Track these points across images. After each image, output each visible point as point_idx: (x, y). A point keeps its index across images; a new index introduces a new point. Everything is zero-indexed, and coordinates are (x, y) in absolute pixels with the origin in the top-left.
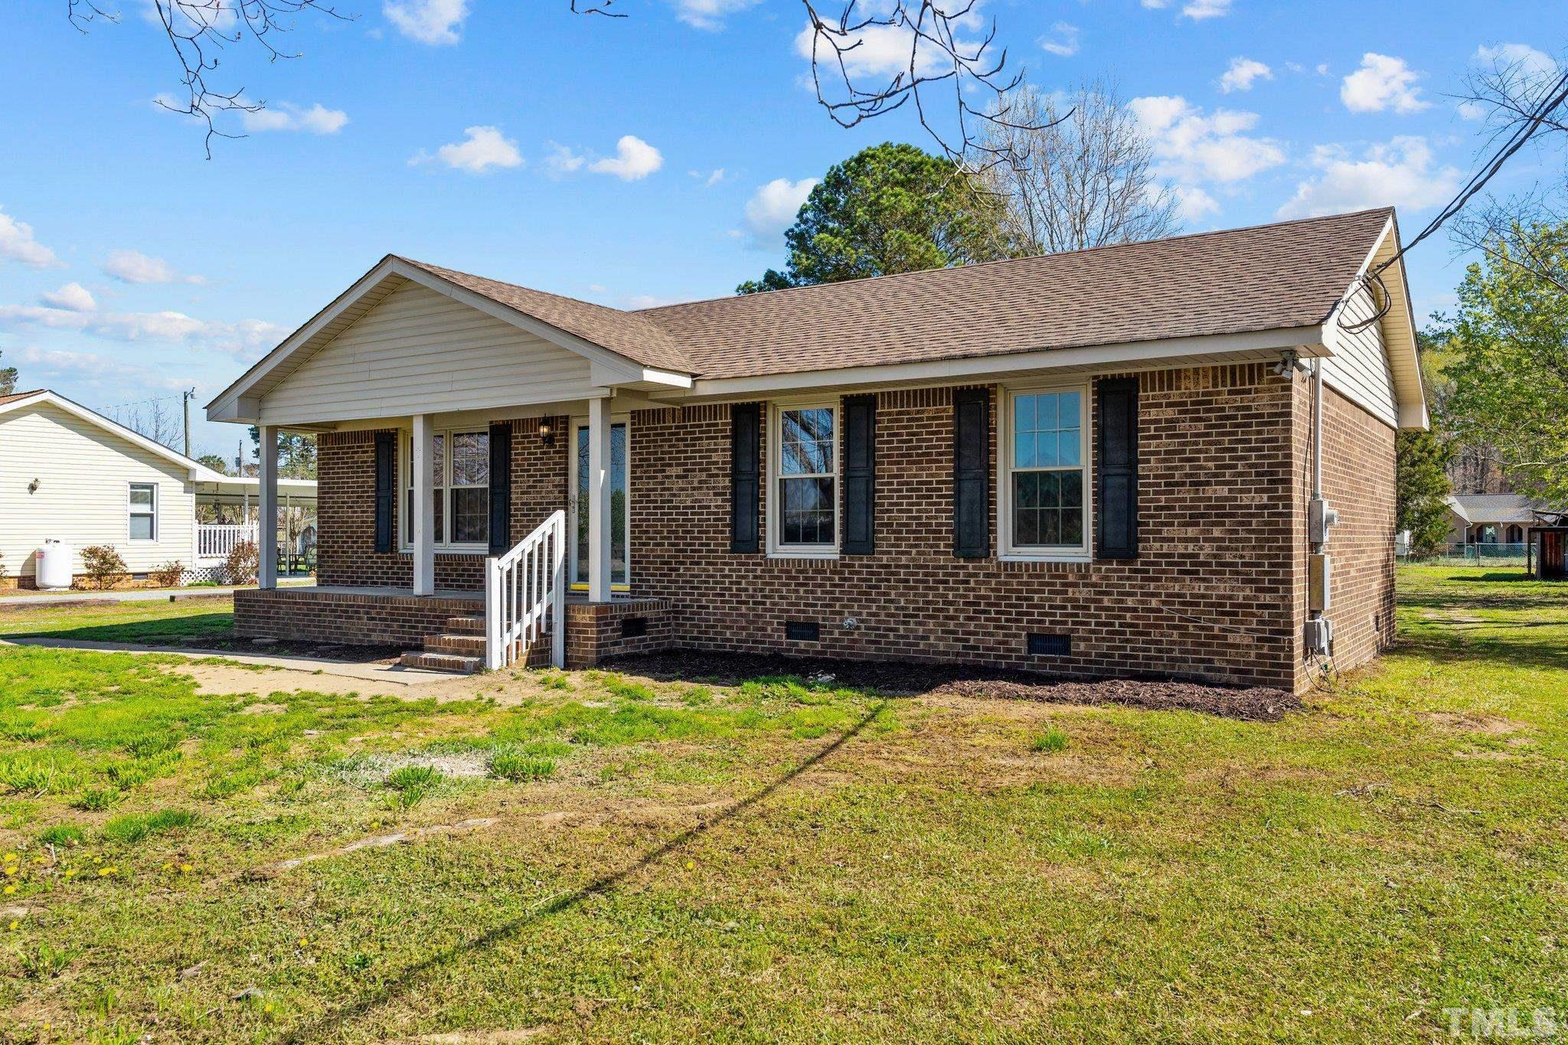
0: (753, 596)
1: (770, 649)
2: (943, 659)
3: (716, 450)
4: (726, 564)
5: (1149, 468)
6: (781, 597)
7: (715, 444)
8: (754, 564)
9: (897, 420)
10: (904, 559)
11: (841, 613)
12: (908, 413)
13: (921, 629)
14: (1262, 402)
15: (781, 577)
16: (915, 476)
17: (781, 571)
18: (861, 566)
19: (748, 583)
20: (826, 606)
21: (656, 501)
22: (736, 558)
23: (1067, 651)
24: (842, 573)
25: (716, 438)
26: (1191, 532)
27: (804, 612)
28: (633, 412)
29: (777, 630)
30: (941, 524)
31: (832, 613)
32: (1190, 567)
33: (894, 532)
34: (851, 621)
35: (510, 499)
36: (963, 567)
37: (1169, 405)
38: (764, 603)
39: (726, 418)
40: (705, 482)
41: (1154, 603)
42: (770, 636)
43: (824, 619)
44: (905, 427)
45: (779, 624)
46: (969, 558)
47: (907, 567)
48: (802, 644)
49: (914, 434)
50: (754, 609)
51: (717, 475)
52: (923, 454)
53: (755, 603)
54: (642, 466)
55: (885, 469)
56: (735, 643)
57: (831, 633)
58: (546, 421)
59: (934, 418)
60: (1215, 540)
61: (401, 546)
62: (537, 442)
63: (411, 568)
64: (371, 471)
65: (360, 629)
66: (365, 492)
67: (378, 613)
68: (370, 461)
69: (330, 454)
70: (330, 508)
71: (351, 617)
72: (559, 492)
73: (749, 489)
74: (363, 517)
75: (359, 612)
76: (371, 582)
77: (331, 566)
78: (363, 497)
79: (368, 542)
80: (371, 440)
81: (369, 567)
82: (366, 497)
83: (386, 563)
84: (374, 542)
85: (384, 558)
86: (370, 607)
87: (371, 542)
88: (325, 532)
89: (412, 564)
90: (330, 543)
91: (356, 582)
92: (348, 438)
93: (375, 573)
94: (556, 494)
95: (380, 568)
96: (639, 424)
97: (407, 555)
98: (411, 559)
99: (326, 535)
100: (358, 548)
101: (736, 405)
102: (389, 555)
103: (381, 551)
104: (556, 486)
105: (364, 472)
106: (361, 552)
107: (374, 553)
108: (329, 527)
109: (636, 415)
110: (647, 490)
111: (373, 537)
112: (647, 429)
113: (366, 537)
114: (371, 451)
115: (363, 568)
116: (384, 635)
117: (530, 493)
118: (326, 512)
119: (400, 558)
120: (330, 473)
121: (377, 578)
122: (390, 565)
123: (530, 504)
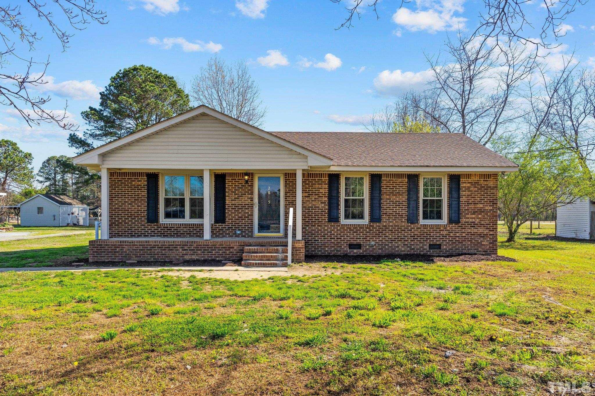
0: (336, 236)
1: (343, 253)
2: (403, 253)
3: (322, 188)
4: (326, 226)
5: (463, 199)
6: (347, 236)
7: (321, 186)
8: (337, 226)
9: (389, 182)
10: (391, 224)
11: (369, 241)
12: (392, 180)
13: (396, 244)
14: (491, 184)
15: (347, 230)
16: (395, 199)
17: (348, 228)
18: (376, 226)
19: (334, 232)
20: (364, 238)
22: (329, 224)
23: (440, 248)
24: (370, 228)
25: (322, 184)
26: (473, 216)
27: (356, 241)
28: (285, 173)
29: (346, 247)
30: (403, 214)
31: (366, 241)
32: (473, 225)
33: (388, 216)
34: (373, 243)
35: (226, 202)
36: (410, 226)
37: (468, 183)
38: (341, 238)
39: (326, 178)
40: (317, 199)
41: (464, 235)
42: (343, 249)
43: (363, 243)
44: (392, 184)
45: (346, 245)
46: (412, 223)
47: (392, 226)
48: (355, 251)
49: (394, 187)
50: (337, 240)
51: (322, 197)
52: (397, 193)
53: (337, 238)
54: (290, 192)
55: (384, 197)
56: (329, 252)
57: (366, 247)
58: (246, 174)
59: (401, 182)
60: (479, 218)
61: (161, 220)
62: (239, 182)
63: (170, 230)
64: (144, 189)
65: (178, 255)
66: (140, 198)
67: (189, 248)
68: (144, 185)
69: (116, 181)
70: (116, 204)
71: (171, 250)
72: (251, 200)
73: (335, 201)
74: (139, 208)
75: (177, 248)
76: (144, 236)
77: (117, 229)
78: (139, 200)
79: (142, 219)
80: (144, 177)
81: (143, 229)
82: (141, 200)
83: (153, 227)
84: (145, 219)
85: (152, 225)
86: (183, 245)
87: (144, 219)
88: (113, 214)
89: (170, 227)
90: (117, 219)
91: (134, 236)
92: (129, 175)
93: (147, 231)
94: (249, 201)
95: (150, 229)
96: (289, 177)
97: (167, 224)
98: (169, 225)
99: (114, 216)
100: (135, 221)
101: (330, 174)
102: (156, 224)
103: (151, 223)
104: (249, 198)
105: (140, 189)
106: (137, 223)
107: (146, 223)
108: (116, 212)
109: (286, 174)
110: (292, 201)
111: (145, 217)
112: (292, 180)
113: (141, 217)
114: (144, 181)
115: (139, 229)
116: (192, 256)
117: (236, 200)
118: (114, 206)
119: (162, 225)
120: (116, 189)
121: (148, 234)
122: (156, 228)
123: (236, 204)
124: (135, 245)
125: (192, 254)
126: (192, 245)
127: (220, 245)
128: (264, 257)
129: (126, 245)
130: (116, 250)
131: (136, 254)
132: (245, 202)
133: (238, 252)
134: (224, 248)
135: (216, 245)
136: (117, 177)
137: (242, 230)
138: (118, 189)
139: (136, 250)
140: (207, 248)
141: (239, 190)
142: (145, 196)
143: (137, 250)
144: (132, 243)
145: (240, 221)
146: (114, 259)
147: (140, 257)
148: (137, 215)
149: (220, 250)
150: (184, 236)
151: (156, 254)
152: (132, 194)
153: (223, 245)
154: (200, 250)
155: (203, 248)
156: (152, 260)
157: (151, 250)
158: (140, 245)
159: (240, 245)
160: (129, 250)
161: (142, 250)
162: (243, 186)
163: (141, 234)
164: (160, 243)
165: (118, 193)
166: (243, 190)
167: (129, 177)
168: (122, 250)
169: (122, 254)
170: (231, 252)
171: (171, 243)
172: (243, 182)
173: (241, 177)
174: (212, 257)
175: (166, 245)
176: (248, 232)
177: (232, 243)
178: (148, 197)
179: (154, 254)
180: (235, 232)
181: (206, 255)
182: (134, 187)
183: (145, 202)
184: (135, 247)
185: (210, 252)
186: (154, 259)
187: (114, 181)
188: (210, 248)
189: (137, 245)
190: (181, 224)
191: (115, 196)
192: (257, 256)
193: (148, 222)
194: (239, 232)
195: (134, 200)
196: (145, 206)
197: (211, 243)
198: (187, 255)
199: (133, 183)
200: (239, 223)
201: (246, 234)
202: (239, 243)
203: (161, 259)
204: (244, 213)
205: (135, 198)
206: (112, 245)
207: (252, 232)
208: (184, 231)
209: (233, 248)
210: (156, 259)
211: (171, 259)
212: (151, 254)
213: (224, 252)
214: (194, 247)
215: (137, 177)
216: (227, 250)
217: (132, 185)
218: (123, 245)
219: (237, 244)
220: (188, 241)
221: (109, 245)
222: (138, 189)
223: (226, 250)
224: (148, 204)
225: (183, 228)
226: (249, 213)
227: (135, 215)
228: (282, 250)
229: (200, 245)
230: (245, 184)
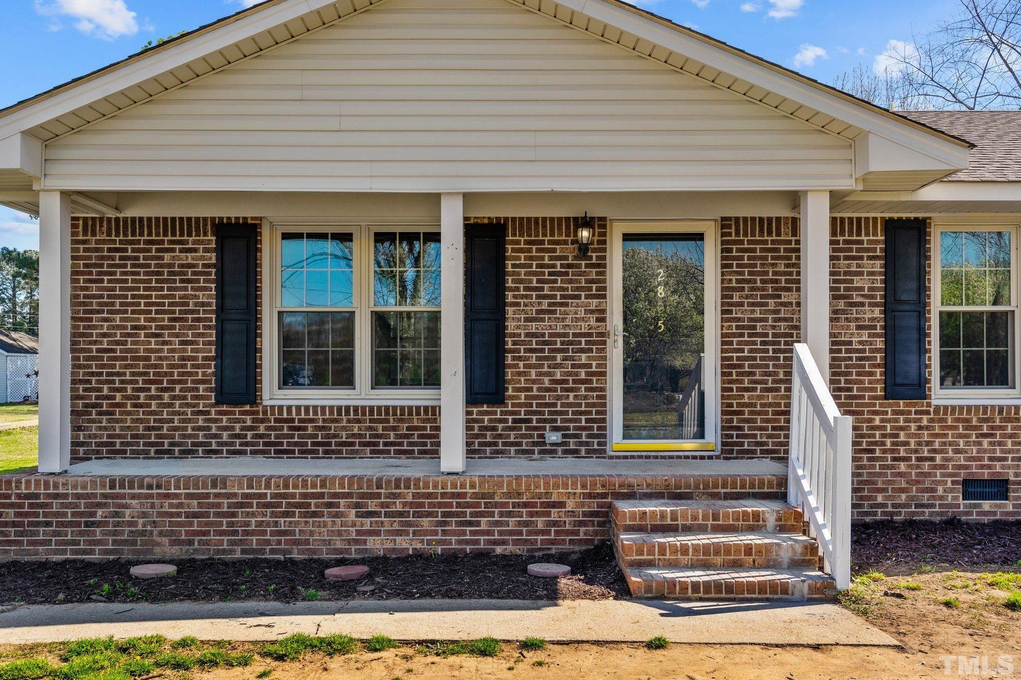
0: (916, 451)
1: (942, 514)
3: (860, 274)
4: (876, 413)
6: (957, 451)
7: (858, 266)
8: (916, 412)
15: (957, 428)
17: (958, 420)
19: (909, 436)
20: (1018, 459)
21: (766, 335)
22: (890, 405)
25: (861, 258)
27: (989, 467)
28: (723, 219)
29: (952, 490)
35: (505, 328)
38: (932, 459)
39: (875, 234)
40: (844, 312)
42: (941, 498)
43: (1016, 475)
45: (953, 482)
48: (986, 505)
50: (918, 467)
51: (862, 304)
53: (919, 459)
54: (740, 289)
56: (890, 509)
58: (586, 222)
61: (266, 395)
62: (554, 251)
63: (298, 429)
64: (205, 281)
65: (339, 533)
66: (192, 312)
67: (382, 505)
68: (204, 266)
69: (102, 250)
70: (104, 335)
71: (315, 514)
72: (598, 320)
73: (912, 322)
74: (185, 351)
75: (337, 505)
76: (205, 452)
77: (106, 428)
78: (186, 320)
79: (197, 389)
80: (205, 234)
81: (200, 429)
82: (194, 320)
83: (238, 421)
84: (210, 390)
85: (233, 413)
86: (363, 496)
87: (205, 390)
88: (92, 374)
89: (300, 421)
90: (105, 392)
91: (169, 452)
92: (150, 227)
93: (215, 436)
94: (593, 323)
95: (226, 429)
96: (737, 234)
97: (289, 408)
98: (298, 413)
99: (94, 379)
100: (174, 398)
101: (891, 220)
102: (247, 408)
103: (229, 404)
104: (592, 312)
105: (189, 281)
106: (181, 406)
107: (213, 406)
108: (103, 366)
109: (725, 223)
110: (750, 320)
111: (209, 382)
112: (749, 242)
113: (193, 382)
114: (206, 250)
115: (185, 429)
116: (398, 539)
117: (543, 320)
118: (95, 342)
119: (273, 414)
120: (102, 281)
121: (218, 444)
122: (249, 423)
123: (543, 335)
124: (167, 496)
125: (398, 533)
126: (396, 496)
127: (509, 495)
128: (717, 553)
129: (133, 497)
130: (94, 514)
131: (173, 533)
132: (576, 327)
133: (581, 523)
134: (525, 505)
135: (491, 495)
136: (109, 234)
137: (568, 429)
138: (109, 281)
139: (171, 515)
140: (459, 505)
141: (555, 281)
142: (209, 304)
143: (178, 515)
144: (159, 487)
145: (559, 398)
146: (85, 552)
147: (191, 543)
148: (179, 374)
149: (510, 514)
150: (353, 454)
151: (253, 533)
152: (164, 297)
153: (519, 495)
154: (429, 514)
155: (440, 505)
156: (238, 555)
157: (233, 515)
158: (189, 496)
159: (590, 496)
160: (144, 515)
161: (195, 515)
162: (569, 266)
163: (193, 444)
164: (268, 486)
165: (109, 297)
166: (571, 281)
167: (150, 234)
168: (117, 514)
169: (115, 533)
170: (555, 523)
171: (314, 486)
172: (570, 251)
173: (560, 234)
174: (477, 542)
175: (293, 496)
176: (589, 436)
177: (556, 486)
178: (221, 310)
179: (246, 533)
180: (542, 436)
181: (453, 533)
182: (170, 273)
183: (209, 327)
184: (171, 506)
185: (470, 524)
186: (243, 551)
187: (96, 250)
188: (468, 505)
189: (177, 496)
190: (339, 408)
191: (100, 304)
192: (684, 550)
193: (218, 403)
194: (554, 437)
195: (170, 320)
196: (210, 343)
197: (473, 486)
198: (377, 533)
199: (167, 256)
200: (555, 405)
201: (581, 444)
202: (584, 486)
203: (273, 551)
204: (573, 366)
205: (174, 312)
206: (78, 496)
207: (602, 436)
208: (354, 436)
209: (562, 505)
210: (252, 551)
211: (314, 552)
212: (235, 533)
213: (526, 524)
214: (404, 504)
215: (182, 235)
216: (538, 514)
217: (162, 266)
218: (123, 496)
219: (579, 491)
220: (380, 480)
221: (65, 496)
222: (182, 281)
223: (531, 514)
224: (221, 335)
225: (349, 421)
226: (590, 366)
227: (172, 374)
228: (779, 519)
229: (429, 496)
230: (575, 258)
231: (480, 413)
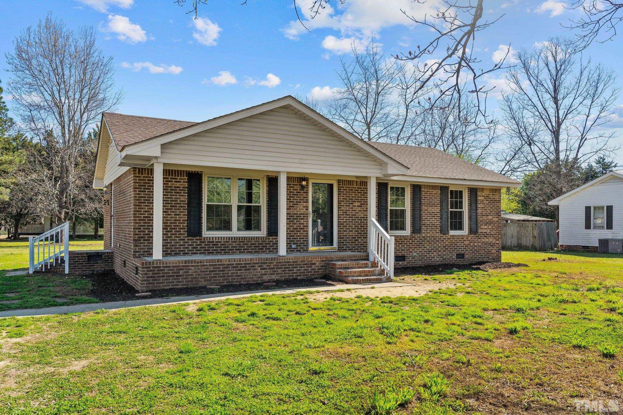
2: (438, 263)
5: (479, 211)
9: (426, 193)
10: (429, 235)
11: (412, 252)
12: (429, 192)
13: (433, 255)
14: (497, 197)
16: (431, 210)
18: (417, 237)
20: (408, 250)
23: (463, 257)
24: (412, 239)
26: (486, 227)
27: (401, 252)
30: (437, 225)
31: (409, 252)
32: (486, 235)
33: (426, 227)
34: (415, 254)
36: (443, 237)
37: (483, 196)
41: (480, 244)
43: (407, 254)
44: (429, 196)
46: (444, 234)
47: (429, 237)
48: (401, 263)
49: (431, 198)
52: (433, 204)
55: (424, 208)
57: (409, 259)
58: (303, 179)
59: (436, 194)
60: (490, 229)
61: (203, 233)
62: (294, 187)
64: (184, 193)
65: (255, 275)
66: (179, 204)
67: (268, 266)
68: (183, 187)
69: (145, 180)
70: (146, 211)
71: (248, 270)
72: (306, 209)
73: (384, 212)
74: (176, 217)
75: (255, 266)
78: (177, 206)
79: (180, 231)
80: (184, 176)
81: (182, 245)
82: (179, 207)
83: (195, 242)
84: (185, 231)
85: (193, 240)
86: (262, 263)
87: (183, 231)
88: (141, 226)
89: (216, 242)
90: (147, 232)
91: (170, 254)
93: (187, 248)
94: (305, 210)
95: (191, 245)
96: (343, 185)
97: (213, 238)
98: (216, 239)
99: (142, 228)
100: (172, 234)
101: (379, 182)
102: (198, 238)
103: (192, 236)
104: (304, 207)
105: (178, 193)
106: (175, 237)
107: (186, 237)
108: (145, 223)
109: (339, 181)
110: (346, 210)
111: (185, 229)
112: (346, 187)
113: (179, 229)
114: (184, 182)
115: (176, 245)
116: (272, 276)
117: (291, 209)
118: (143, 214)
119: (207, 239)
120: (145, 191)
121: (188, 251)
122: (199, 243)
123: (291, 214)
124: (203, 265)
125: (272, 274)
126: (271, 263)
127: (302, 261)
129: (192, 266)
130: (179, 273)
131: (205, 277)
132: (300, 212)
133: (320, 269)
134: (306, 264)
135: (297, 262)
136: (148, 174)
137: (298, 243)
138: (148, 192)
139: (204, 271)
140: (289, 265)
141: (294, 197)
142: (185, 201)
143: (207, 271)
144: (201, 263)
145: (295, 234)
146: (176, 285)
147: (211, 280)
148: (174, 226)
149: (302, 267)
150: (233, 253)
151: (230, 276)
152: (168, 198)
153: (304, 261)
154: (281, 268)
155: (284, 265)
156: (225, 283)
157: (224, 271)
158: (210, 265)
159: (322, 261)
160: (196, 272)
161: (212, 271)
162: (298, 192)
163: (179, 251)
165: (148, 197)
166: (298, 197)
168: (187, 272)
169: (186, 278)
170: (313, 269)
172: (298, 187)
173: (296, 182)
174: (293, 276)
175: (242, 264)
176: (303, 246)
177: (314, 259)
178: (189, 204)
179: (228, 276)
180: (291, 246)
181: (287, 273)
182: (171, 190)
183: (185, 209)
184: (205, 268)
185: (291, 270)
186: (227, 282)
187: (143, 180)
188: (291, 265)
189: (206, 265)
190: (229, 238)
191: (144, 200)
192: (355, 272)
193: (188, 236)
194: (294, 246)
195: (171, 206)
196: (185, 215)
197: (292, 259)
198: (266, 274)
199: (170, 183)
200: (294, 236)
201: (301, 248)
202: (321, 258)
203: (236, 282)
204: (299, 224)
205: (172, 204)
206: (174, 267)
207: (307, 246)
209: (315, 264)
210: (229, 282)
211: (248, 281)
212: (224, 276)
213: (306, 270)
214: (274, 265)
215: (175, 176)
216: (309, 267)
217: (168, 187)
218: (189, 266)
219: (319, 260)
220: (264, 258)
221: (169, 267)
222: (175, 193)
223: (307, 267)
224: (189, 212)
225: (232, 242)
226: (304, 224)
227: (171, 226)
229: (280, 263)
230: (300, 190)
231: (273, 239)
